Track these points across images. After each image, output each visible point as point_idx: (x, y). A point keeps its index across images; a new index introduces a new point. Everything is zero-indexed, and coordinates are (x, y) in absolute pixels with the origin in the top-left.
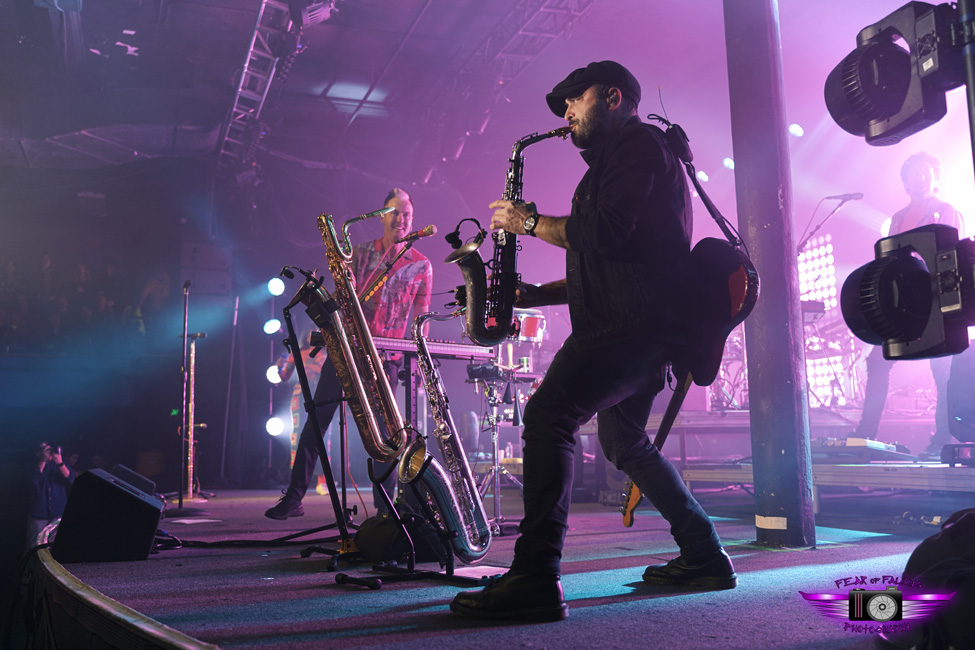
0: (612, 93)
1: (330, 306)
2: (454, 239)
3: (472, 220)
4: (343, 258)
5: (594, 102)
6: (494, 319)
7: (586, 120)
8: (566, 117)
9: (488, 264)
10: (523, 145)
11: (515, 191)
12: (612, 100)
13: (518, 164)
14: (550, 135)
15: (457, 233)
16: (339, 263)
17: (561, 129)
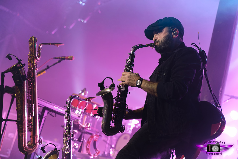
0: (175, 31)
1: (24, 78)
2: (101, 86)
3: (110, 78)
4: (36, 59)
5: (167, 34)
6: (114, 123)
7: (163, 41)
8: (154, 39)
9: (115, 98)
10: (136, 48)
11: (130, 68)
12: (175, 34)
13: (132, 56)
14: (148, 46)
15: (103, 83)
16: (33, 60)
17: (152, 44)
